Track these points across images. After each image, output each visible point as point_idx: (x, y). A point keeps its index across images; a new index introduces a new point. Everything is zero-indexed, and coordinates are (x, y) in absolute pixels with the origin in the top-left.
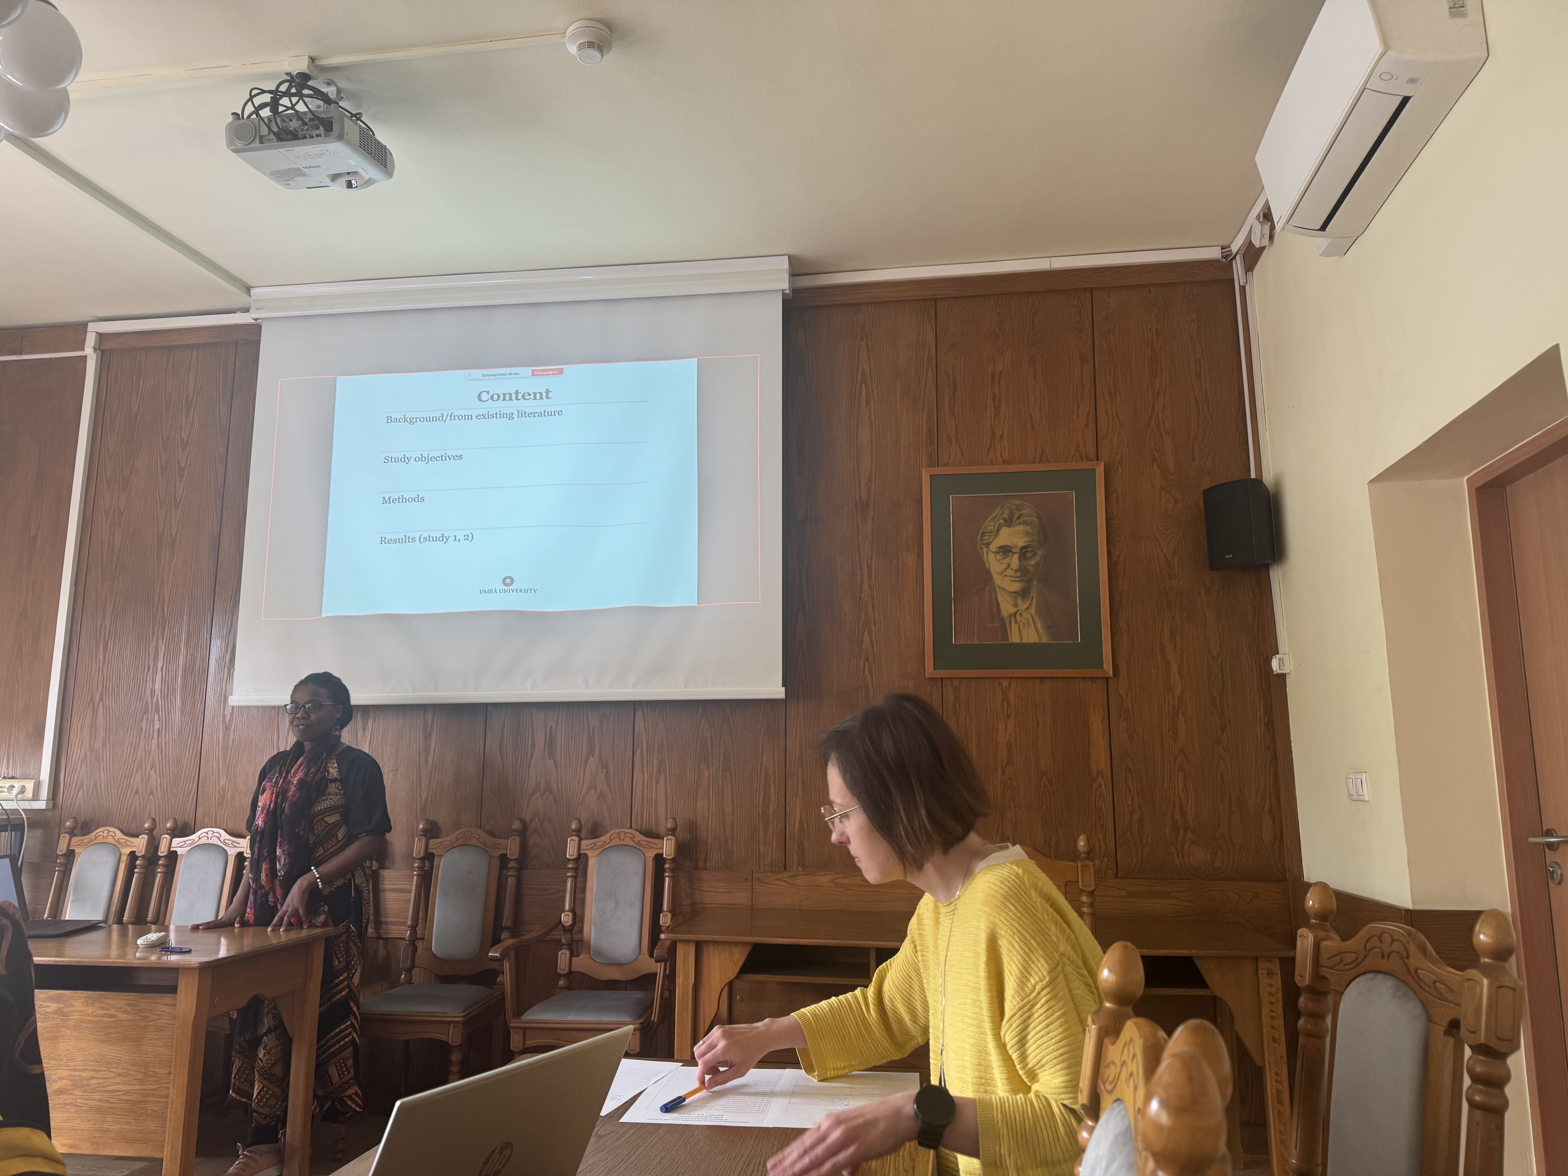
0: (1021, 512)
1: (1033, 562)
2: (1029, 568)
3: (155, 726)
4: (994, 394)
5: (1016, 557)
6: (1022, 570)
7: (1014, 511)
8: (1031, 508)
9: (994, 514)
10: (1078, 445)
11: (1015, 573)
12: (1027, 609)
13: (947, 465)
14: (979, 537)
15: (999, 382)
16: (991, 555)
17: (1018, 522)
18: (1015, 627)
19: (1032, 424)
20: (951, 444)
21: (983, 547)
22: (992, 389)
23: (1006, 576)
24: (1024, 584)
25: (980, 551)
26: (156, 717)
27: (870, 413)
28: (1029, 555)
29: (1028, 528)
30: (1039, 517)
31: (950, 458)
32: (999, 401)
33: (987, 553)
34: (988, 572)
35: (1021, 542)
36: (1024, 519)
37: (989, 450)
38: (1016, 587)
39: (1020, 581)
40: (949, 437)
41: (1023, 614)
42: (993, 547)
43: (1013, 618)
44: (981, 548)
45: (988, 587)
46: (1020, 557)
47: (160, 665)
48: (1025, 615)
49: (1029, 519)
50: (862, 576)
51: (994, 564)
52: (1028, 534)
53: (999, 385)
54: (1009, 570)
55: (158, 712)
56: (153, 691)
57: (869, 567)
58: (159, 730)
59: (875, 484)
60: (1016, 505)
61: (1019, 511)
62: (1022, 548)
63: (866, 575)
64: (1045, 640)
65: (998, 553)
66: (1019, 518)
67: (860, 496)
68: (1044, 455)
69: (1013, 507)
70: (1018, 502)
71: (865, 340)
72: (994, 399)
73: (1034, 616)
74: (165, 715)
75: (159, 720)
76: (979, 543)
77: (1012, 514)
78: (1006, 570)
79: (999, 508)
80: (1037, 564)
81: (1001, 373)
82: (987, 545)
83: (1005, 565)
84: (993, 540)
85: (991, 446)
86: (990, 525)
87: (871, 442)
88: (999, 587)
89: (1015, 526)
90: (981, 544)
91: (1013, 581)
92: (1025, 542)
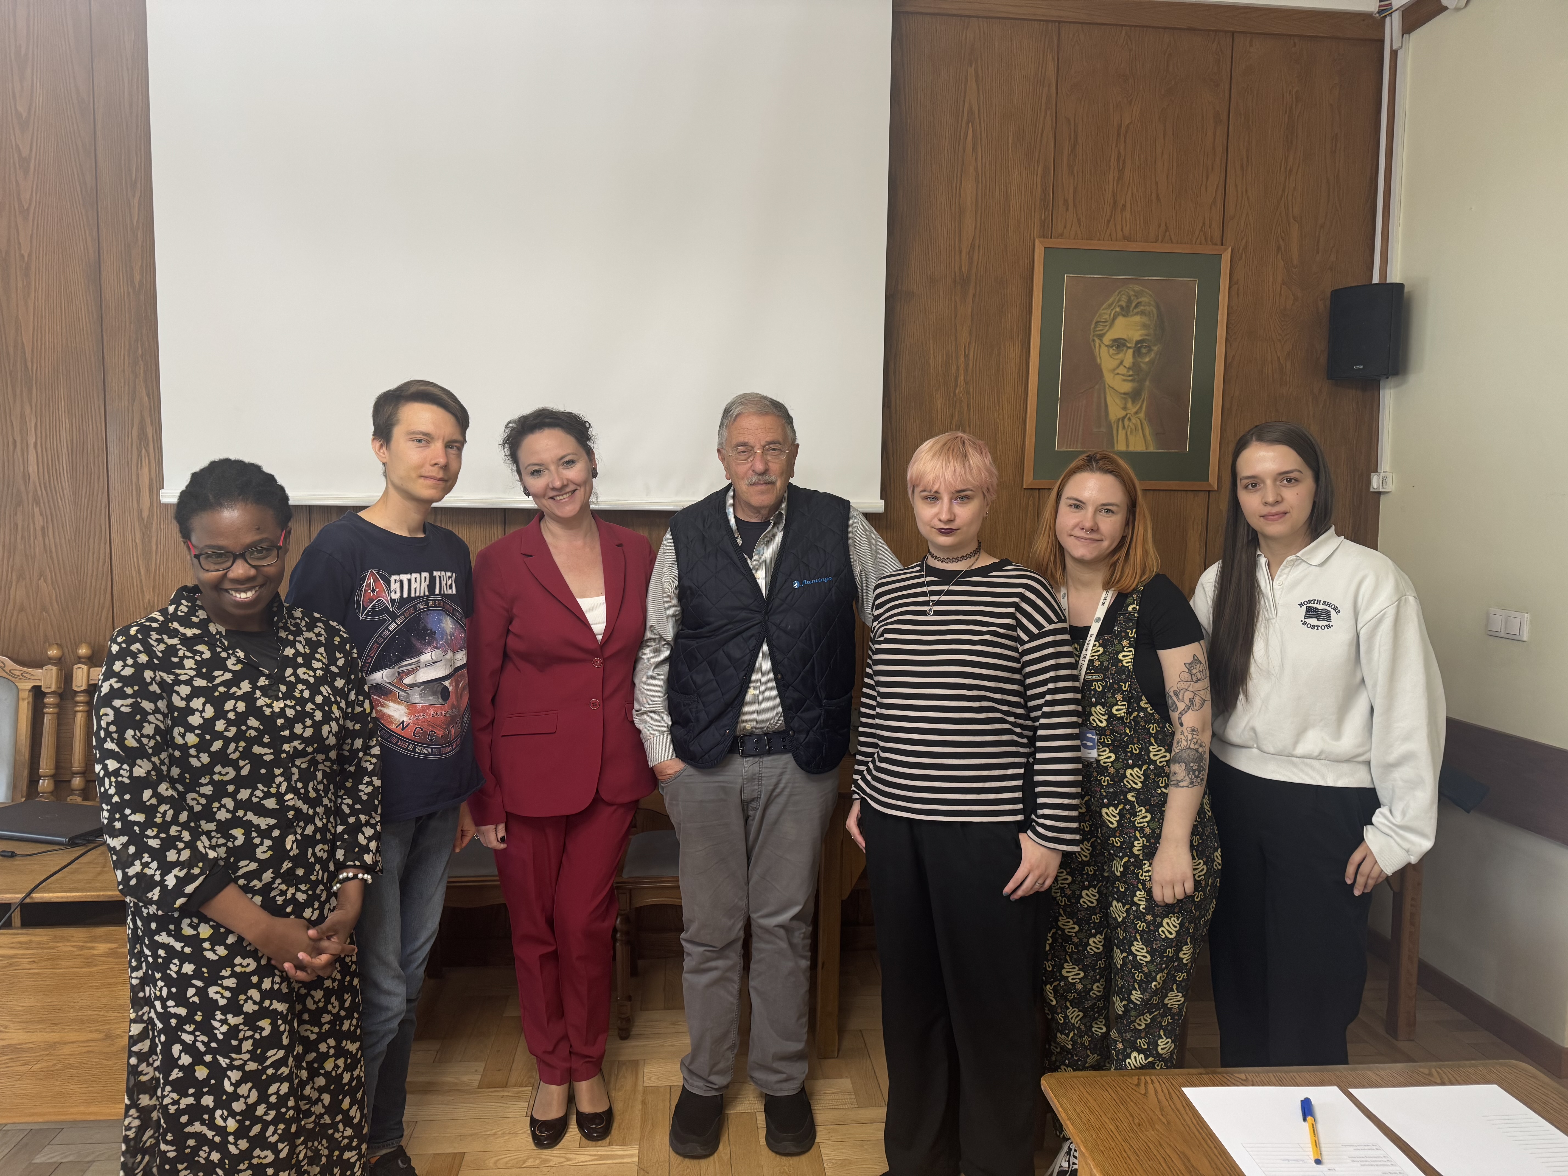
0: (1140, 300)
1: (1147, 360)
2: (1142, 365)
3: (37, 523)
4: (1119, 153)
5: (1130, 351)
6: (1135, 367)
7: (1132, 298)
8: (1151, 296)
9: (1110, 301)
10: (1204, 224)
11: (1128, 372)
12: (1136, 413)
13: (1061, 235)
14: (1092, 326)
15: (1125, 138)
16: (1104, 349)
17: (1135, 311)
18: (1122, 433)
19: (1158, 194)
20: (1067, 210)
21: (1095, 338)
22: (1116, 146)
23: (1118, 374)
24: (1135, 385)
25: (1092, 343)
26: (36, 510)
27: (976, 162)
28: (1144, 351)
29: (1145, 319)
30: (1158, 307)
31: (1065, 227)
32: (1124, 161)
33: (1100, 346)
34: (1098, 369)
35: (1136, 335)
36: (1142, 308)
37: (1109, 221)
38: (1127, 387)
39: (1131, 381)
40: (1066, 201)
41: (1132, 418)
42: (1107, 340)
43: (1120, 422)
44: (1094, 340)
45: (1097, 387)
46: (1134, 352)
47: (32, 441)
48: (1134, 421)
49: (1148, 308)
50: (958, 367)
51: (1107, 360)
52: (1145, 326)
53: (1125, 142)
54: (1122, 367)
55: (38, 504)
56: (26, 477)
57: (966, 356)
58: (43, 528)
59: (979, 253)
60: (1134, 291)
61: (1137, 298)
62: (1138, 342)
63: (962, 366)
64: (1151, 449)
65: (1112, 347)
66: (1136, 307)
67: (960, 268)
68: (1168, 233)
69: (1132, 293)
70: (1137, 288)
71: (974, 66)
72: (1118, 159)
73: (1143, 421)
74: (50, 509)
75: (41, 514)
76: (1092, 334)
77: (1129, 301)
78: (1118, 367)
79: (1117, 293)
80: (1151, 362)
81: (1128, 126)
82: (1100, 337)
83: (1118, 362)
84: (1108, 331)
85: (1111, 216)
86: (1105, 314)
87: (977, 200)
88: (1109, 386)
89: (1132, 316)
90: (1094, 336)
91: (1124, 380)
92: (1141, 335)
